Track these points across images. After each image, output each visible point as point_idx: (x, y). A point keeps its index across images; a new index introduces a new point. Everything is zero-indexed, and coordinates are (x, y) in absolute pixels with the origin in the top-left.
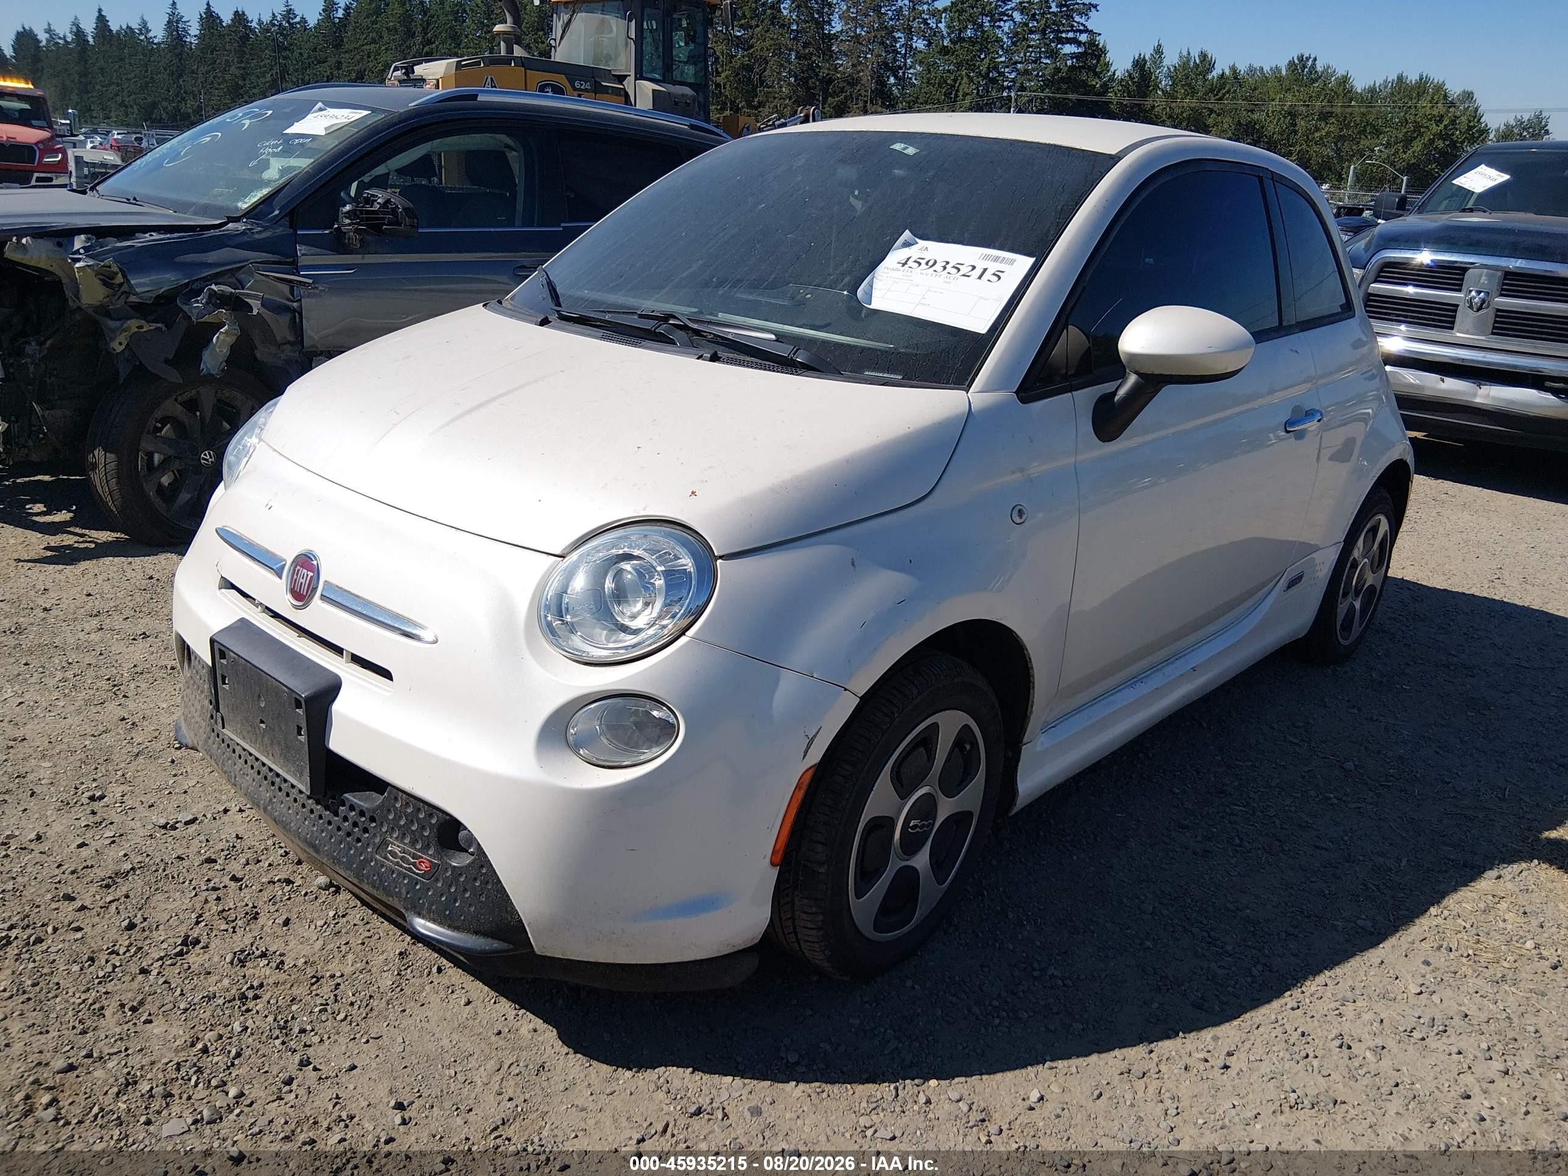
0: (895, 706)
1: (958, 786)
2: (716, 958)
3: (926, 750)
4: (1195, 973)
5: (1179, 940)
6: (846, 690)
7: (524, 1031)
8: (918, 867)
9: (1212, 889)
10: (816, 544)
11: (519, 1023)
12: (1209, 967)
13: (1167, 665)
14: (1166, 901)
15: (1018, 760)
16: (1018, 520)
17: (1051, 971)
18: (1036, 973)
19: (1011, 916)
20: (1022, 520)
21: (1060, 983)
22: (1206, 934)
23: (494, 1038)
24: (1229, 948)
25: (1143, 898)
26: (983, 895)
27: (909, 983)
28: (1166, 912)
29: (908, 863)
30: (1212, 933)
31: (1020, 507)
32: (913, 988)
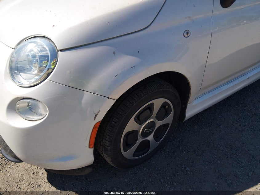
0: (134, 100)
1: (163, 118)
2: (77, 169)
3: (149, 110)
4: (231, 173)
5: (228, 160)
6: (109, 98)
7: (40, 173)
8: (149, 140)
9: (242, 143)
10: (99, 46)
11: (40, 170)
12: (236, 171)
13: (240, 77)
14: (227, 146)
15: (186, 108)
16: (186, 36)
17: (188, 169)
18: (183, 169)
19: (180, 148)
20: (188, 36)
21: (189, 173)
22: (237, 159)
23: (32, 175)
24: (243, 164)
25: (221, 145)
26: (174, 140)
27: (145, 169)
28: (226, 150)
29: (146, 139)
30: (239, 159)
31: (188, 31)
32: (146, 170)
